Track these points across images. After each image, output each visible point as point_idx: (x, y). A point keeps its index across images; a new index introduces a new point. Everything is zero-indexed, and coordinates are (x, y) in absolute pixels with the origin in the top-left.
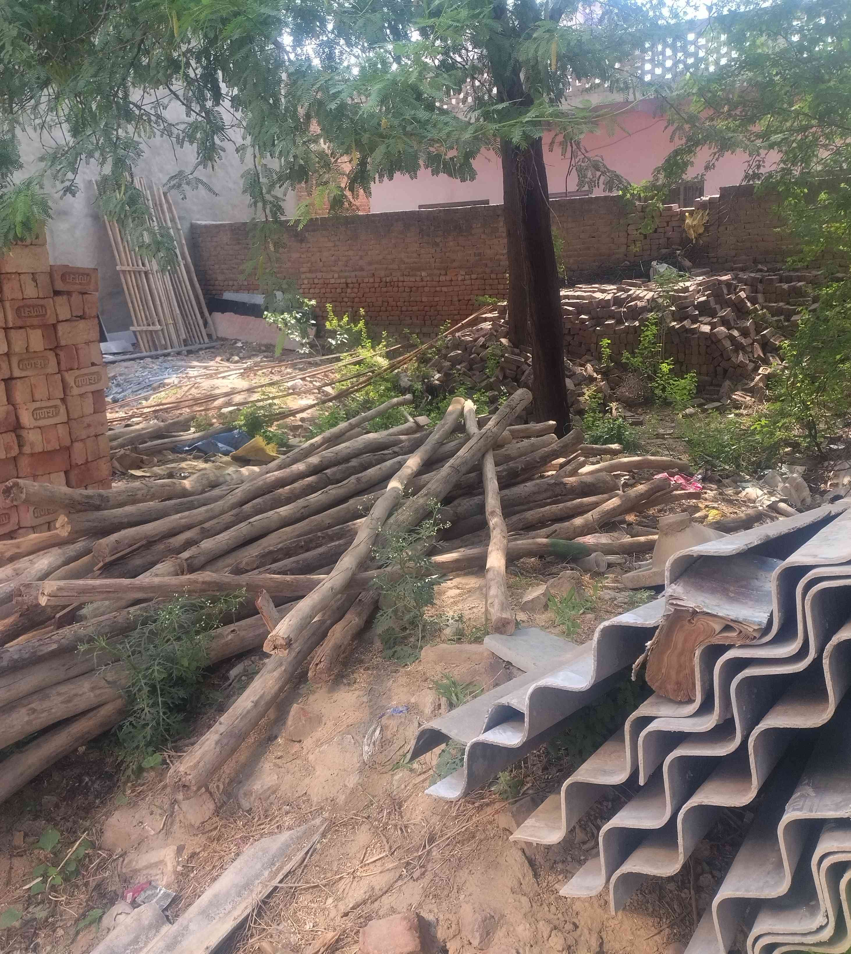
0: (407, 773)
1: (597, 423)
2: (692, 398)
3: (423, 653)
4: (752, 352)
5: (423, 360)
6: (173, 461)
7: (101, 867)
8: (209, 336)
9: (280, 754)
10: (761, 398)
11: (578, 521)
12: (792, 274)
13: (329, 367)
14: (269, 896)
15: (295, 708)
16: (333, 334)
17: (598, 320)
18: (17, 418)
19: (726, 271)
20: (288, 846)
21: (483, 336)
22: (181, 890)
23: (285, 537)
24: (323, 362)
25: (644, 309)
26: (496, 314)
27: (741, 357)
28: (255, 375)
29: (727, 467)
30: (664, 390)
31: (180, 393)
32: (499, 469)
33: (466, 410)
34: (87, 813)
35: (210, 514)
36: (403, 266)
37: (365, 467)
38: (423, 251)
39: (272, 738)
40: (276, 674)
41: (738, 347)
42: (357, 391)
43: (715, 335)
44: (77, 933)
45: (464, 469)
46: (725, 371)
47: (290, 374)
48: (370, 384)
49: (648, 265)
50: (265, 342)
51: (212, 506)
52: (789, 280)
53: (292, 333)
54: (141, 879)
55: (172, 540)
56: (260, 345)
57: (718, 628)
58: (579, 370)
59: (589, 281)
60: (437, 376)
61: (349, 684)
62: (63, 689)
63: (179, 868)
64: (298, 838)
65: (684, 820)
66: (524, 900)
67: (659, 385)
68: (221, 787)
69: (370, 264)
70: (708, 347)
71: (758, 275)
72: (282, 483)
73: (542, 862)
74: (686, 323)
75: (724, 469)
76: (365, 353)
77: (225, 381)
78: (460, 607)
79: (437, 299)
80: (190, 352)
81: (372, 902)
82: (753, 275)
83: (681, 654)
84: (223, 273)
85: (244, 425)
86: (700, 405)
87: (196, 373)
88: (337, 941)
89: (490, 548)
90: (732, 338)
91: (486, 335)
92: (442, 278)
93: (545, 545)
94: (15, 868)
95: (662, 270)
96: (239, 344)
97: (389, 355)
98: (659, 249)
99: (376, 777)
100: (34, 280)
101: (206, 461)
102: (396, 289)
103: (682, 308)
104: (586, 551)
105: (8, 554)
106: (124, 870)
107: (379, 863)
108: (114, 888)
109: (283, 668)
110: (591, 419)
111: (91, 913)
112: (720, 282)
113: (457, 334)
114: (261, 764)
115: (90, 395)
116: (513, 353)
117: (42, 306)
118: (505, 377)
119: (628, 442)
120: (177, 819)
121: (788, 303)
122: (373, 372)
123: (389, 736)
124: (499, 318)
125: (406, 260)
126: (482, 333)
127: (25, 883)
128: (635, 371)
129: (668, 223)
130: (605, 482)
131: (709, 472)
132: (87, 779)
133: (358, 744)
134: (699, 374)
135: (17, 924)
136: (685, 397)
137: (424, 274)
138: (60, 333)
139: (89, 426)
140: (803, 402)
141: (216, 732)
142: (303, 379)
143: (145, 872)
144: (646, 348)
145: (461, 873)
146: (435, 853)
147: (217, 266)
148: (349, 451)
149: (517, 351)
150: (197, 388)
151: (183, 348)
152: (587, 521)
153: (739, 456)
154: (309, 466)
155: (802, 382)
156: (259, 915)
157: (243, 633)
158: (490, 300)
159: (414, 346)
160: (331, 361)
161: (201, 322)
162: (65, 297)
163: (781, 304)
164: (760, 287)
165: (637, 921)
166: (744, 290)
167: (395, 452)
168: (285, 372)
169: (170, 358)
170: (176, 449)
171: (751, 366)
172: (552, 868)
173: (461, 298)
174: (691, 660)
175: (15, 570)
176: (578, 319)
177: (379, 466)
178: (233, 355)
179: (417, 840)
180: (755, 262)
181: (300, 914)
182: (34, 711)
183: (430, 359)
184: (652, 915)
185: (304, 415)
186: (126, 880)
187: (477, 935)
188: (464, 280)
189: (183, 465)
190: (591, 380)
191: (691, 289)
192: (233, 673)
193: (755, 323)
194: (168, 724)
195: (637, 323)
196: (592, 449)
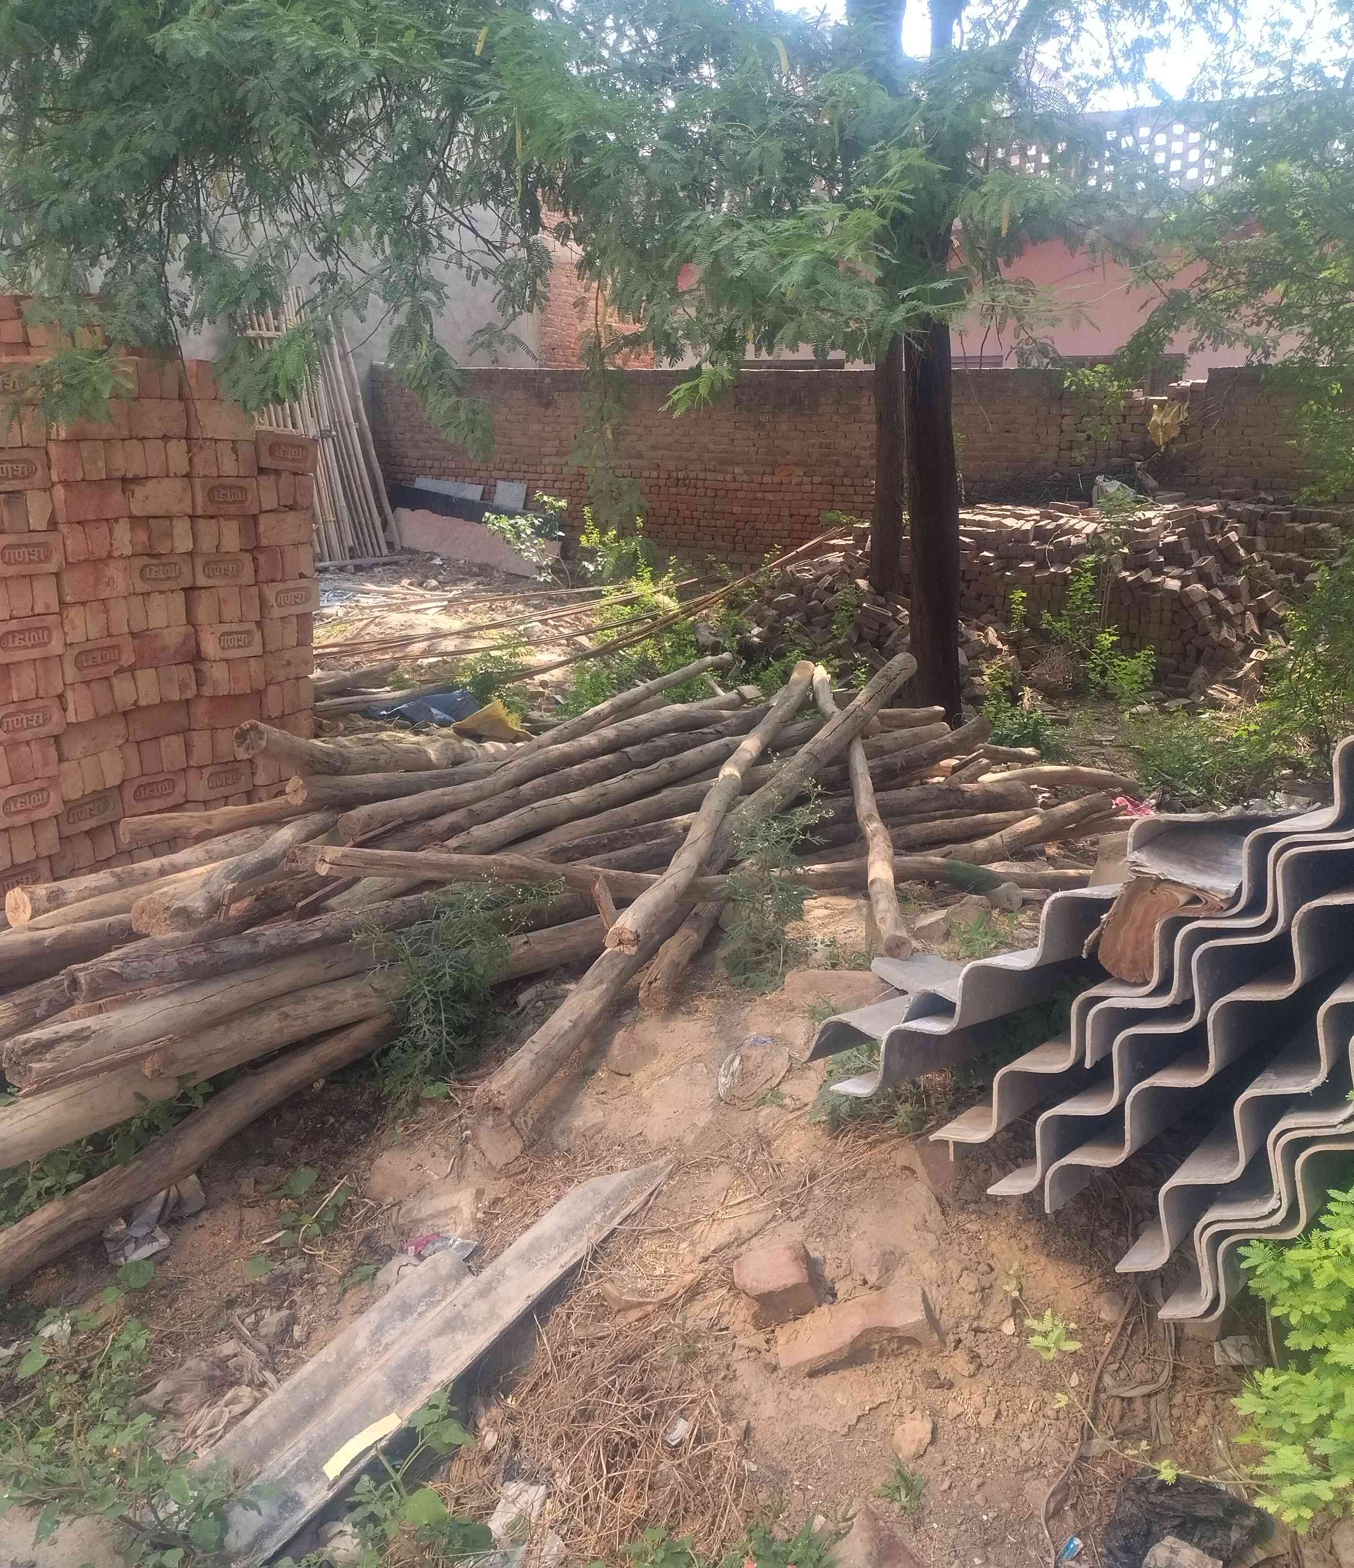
0: (776, 1110)
1: (1002, 716)
2: (1147, 689)
3: (787, 979)
4: (1242, 625)
5: (734, 604)
6: (366, 730)
7: (369, 1217)
8: (390, 545)
9: (602, 1089)
10: (1253, 697)
11: (981, 844)
12: (1311, 509)
13: (586, 606)
14: (605, 1241)
15: (620, 1035)
16: (591, 554)
17: (1008, 560)
18: (198, 644)
19: (1209, 498)
20: (625, 1188)
21: (830, 574)
22: (484, 1240)
23: (578, 833)
24: (571, 599)
25: (1081, 549)
26: (850, 541)
27: (1225, 633)
28: (466, 610)
29: (1195, 792)
30: (1103, 673)
31: (351, 630)
32: (873, 763)
33: (816, 679)
34: (339, 1158)
35: (477, 794)
36: (706, 456)
37: (678, 749)
38: (739, 435)
39: (587, 1074)
40: (596, 992)
41: (1222, 617)
42: (629, 645)
43: (1187, 595)
44: (345, 1291)
45: (825, 759)
46: (1200, 652)
47: (522, 612)
48: (650, 636)
49: (1090, 482)
50: (478, 560)
51: (481, 782)
52: (1306, 518)
53: (527, 550)
54: (424, 1231)
55: (432, 822)
56: (470, 564)
57: (1182, 899)
58: (975, 635)
59: (997, 499)
60: (756, 630)
61: (689, 1013)
62: (321, 992)
63: (480, 1215)
64: (636, 1180)
65: (1133, 1104)
66: (931, 1237)
67: (1097, 665)
68: (530, 1123)
69: (654, 448)
70: (1174, 612)
71: (1260, 508)
72: (569, 760)
73: (951, 1201)
74: (1144, 574)
75: (1190, 794)
76: (641, 588)
77: (419, 616)
78: (832, 929)
79: (755, 511)
80: (358, 568)
81: (739, 1246)
82: (1250, 507)
83: (1140, 928)
84: (416, 446)
85: (470, 684)
86: (1159, 702)
87: (372, 602)
88: (698, 1283)
89: (871, 858)
90: (1212, 602)
91: (834, 571)
92: (767, 479)
93: (939, 866)
94: (247, 1220)
95: (1111, 490)
96: (438, 561)
97: (682, 594)
98: (1108, 457)
99: (734, 1114)
100: (235, 450)
101: (417, 733)
102: (692, 491)
103: (1139, 551)
104: (995, 880)
105: (195, 831)
106: (401, 1221)
107: (743, 1206)
108: (387, 1242)
109: (604, 986)
110: (992, 709)
111: (360, 1269)
112: (1200, 515)
113: (788, 568)
114: (578, 1100)
115: (294, 620)
116: (875, 603)
117: (242, 488)
118: (861, 639)
119: (1048, 747)
120: (470, 1161)
121: (1302, 555)
122: (654, 618)
123: (751, 1068)
124: (855, 547)
125: (711, 446)
126: (828, 569)
127: (262, 1237)
128: (1062, 642)
129: (1124, 417)
130: (1018, 794)
131: (1167, 796)
132: (332, 1120)
133: (713, 1074)
134: (1159, 653)
135: (264, 1280)
136: (1135, 686)
137: (738, 470)
138: (261, 528)
139: (289, 663)
140: (1313, 703)
141: (531, 1051)
142: (544, 622)
143: (430, 1223)
144: (1078, 607)
145: (850, 1212)
146: (817, 1191)
147: (408, 435)
148: (652, 725)
149: (882, 600)
150: (379, 624)
151: (348, 561)
152: (992, 844)
153: (1213, 776)
154: (602, 740)
155: (1314, 672)
156: (594, 1259)
157: (538, 947)
158: (844, 519)
159: (722, 582)
160: (583, 597)
161: (378, 522)
162: (272, 477)
163: (1292, 555)
164: (1260, 526)
165: (1064, 1268)
166: (1235, 529)
167: (718, 732)
168: (513, 609)
169: (328, 576)
170: (368, 712)
171: (1239, 647)
172: (962, 1208)
173: (795, 512)
174: (1150, 935)
175: (207, 852)
176: (977, 557)
177: (699, 748)
178: (427, 577)
179: (793, 1179)
180: (1256, 487)
181: (647, 1259)
182: (287, 1016)
183: (745, 604)
184: (1081, 1262)
185: (546, 677)
186: (404, 1233)
187: (876, 1269)
188: (801, 484)
189: (384, 735)
190: (994, 651)
191: (1154, 522)
192: (523, 998)
193: (1250, 580)
194: (452, 1048)
195: (1068, 570)
196: (997, 751)
